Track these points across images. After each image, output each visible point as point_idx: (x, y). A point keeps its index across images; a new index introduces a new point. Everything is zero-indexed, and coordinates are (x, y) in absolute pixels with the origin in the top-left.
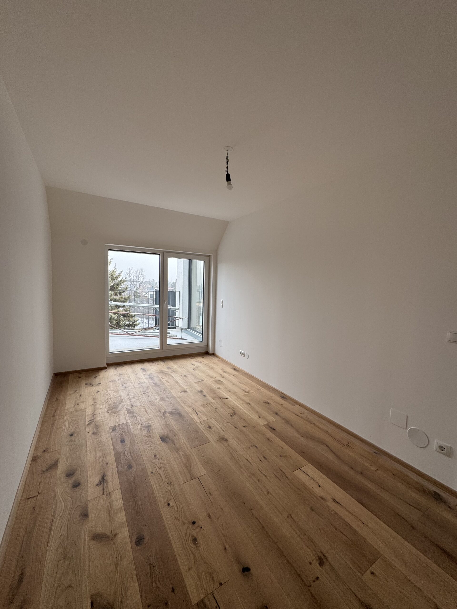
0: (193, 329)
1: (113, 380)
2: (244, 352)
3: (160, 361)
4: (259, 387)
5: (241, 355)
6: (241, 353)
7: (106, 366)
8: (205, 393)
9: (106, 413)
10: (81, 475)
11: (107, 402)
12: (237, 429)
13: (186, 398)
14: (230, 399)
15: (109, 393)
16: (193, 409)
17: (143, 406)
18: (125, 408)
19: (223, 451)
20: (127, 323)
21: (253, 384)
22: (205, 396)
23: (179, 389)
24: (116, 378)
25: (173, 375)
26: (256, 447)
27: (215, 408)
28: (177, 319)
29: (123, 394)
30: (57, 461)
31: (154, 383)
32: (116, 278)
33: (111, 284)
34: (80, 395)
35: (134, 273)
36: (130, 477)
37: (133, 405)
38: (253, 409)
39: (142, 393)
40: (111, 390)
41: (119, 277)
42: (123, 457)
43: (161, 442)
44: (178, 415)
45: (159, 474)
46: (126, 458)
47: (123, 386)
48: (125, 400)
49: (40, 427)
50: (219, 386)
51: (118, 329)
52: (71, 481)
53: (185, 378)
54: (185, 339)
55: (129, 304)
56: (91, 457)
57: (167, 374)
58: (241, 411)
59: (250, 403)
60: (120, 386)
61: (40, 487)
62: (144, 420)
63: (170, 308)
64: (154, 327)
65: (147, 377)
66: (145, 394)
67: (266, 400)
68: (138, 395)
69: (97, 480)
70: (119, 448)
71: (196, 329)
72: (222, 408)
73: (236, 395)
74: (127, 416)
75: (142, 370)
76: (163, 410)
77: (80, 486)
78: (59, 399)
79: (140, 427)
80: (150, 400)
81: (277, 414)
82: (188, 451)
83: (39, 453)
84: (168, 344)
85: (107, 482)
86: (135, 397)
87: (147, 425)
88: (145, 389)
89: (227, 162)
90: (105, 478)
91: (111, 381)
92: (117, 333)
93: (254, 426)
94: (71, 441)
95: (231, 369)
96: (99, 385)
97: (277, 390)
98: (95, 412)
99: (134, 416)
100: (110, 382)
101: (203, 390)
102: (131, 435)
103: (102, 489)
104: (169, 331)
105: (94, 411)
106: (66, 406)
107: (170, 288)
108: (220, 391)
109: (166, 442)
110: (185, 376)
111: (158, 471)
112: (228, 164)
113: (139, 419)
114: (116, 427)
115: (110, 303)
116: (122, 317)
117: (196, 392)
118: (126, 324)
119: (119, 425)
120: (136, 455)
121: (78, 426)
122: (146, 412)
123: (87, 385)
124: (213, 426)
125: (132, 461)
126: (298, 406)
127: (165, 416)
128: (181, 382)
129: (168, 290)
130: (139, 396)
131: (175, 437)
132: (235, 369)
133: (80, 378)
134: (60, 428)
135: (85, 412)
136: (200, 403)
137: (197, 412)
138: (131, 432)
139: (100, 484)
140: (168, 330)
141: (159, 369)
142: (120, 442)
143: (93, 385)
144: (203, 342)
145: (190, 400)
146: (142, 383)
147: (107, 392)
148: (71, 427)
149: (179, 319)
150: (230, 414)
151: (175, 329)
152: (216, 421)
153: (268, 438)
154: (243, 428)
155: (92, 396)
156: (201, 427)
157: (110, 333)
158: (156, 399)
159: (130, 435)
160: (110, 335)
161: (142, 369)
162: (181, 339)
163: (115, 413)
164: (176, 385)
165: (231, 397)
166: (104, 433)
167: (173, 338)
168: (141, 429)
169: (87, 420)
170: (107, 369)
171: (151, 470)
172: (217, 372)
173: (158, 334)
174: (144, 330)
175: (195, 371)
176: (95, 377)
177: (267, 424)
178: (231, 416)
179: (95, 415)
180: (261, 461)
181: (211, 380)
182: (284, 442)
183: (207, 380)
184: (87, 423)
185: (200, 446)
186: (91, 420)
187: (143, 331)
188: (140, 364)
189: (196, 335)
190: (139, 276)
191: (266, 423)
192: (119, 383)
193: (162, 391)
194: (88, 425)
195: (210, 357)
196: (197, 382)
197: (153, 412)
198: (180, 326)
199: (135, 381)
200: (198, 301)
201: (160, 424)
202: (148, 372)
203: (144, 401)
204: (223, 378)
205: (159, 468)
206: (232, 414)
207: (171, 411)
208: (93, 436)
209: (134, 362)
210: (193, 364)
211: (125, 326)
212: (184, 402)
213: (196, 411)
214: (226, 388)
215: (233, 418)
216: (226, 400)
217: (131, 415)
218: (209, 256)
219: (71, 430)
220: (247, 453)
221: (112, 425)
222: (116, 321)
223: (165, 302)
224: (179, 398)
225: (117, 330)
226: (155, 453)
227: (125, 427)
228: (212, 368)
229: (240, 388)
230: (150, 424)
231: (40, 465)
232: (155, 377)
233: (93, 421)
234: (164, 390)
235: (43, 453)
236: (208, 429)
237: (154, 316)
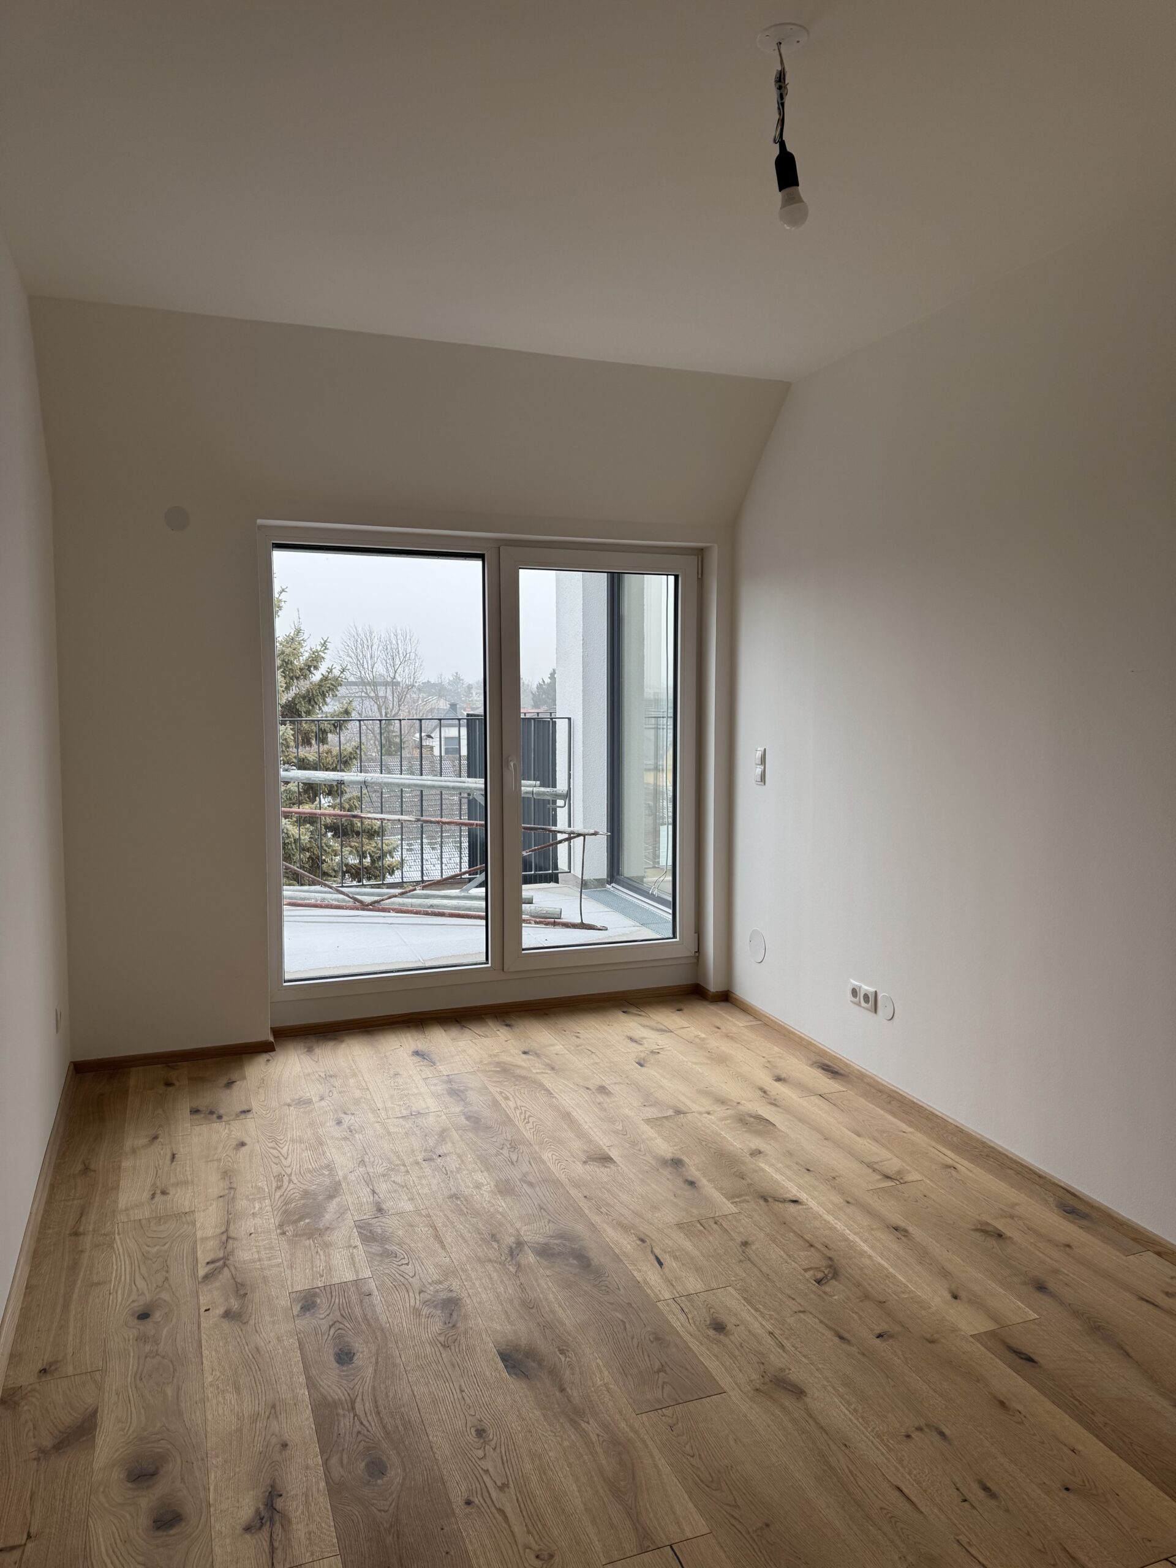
0: (635, 886)
1: (297, 1097)
2: (874, 990)
3: (490, 1023)
4: (950, 1156)
5: (859, 1004)
6: (854, 992)
7: (272, 1039)
8: (693, 1169)
9: (274, 1236)
10: (182, 1479)
11: (279, 1188)
12: (848, 1342)
13: (608, 1191)
14: (812, 1204)
15: (284, 1151)
16: (643, 1241)
17: (424, 1212)
18: (349, 1220)
19: (784, 1440)
20: (353, 860)
21: (919, 1138)
22: (692, 1183)
23: (576, 1145)
24: (311, 1090)
25: (548, 1085)
26: (942, 1434)
27: (739, 1240)
28: (560, 837)
29: (342, 1160)
30: (96, 1411)
31: (468, 1118)
32: (301, 669)
33: (284, 698)
34: (173, 1156)
35: (375, 647)
36: (380, 1511)
37: (384, 1207)
38: (923, 1256)
39: (420, 1158)
40: (293, 1141)
41: (316, 668)
42: (346, 1423)
43: (505, 1374)
44: (575, 1262)
45: (501, 1511)
46: (358, 1427)
47: (339, 1123)
48: (348, 1184)
49: (26, 1274)
50: (757, 1143)
51: (319, 883)
52: (147, 1501)
53: (600, 1098)
54: (599, 925)
55: (361, 777)
56: (221, 1412)
57: (524, 1078)
58: (867, 1262)
59: (906, 1231)
60: (328, 1124)
61: (32, 1512)
62: (431, 1272)
63: (531, 789)
64: (465, 873)
65: (441, 1088)
66: (432, 1164)
67: (985, 1218)
68: (404, 1165)
69: (246, 1507)
70: (332, 1384)
71: (642, 881)
72: (774, 1241)
73: (840, 1190)
74: (360, 1253)
75: (417, 1059)
76: (510, 1235)
77: (183, 1524)
78: (92, 1167)
79: (412, 1303)
80: (454, 1190)
81: (1041, 1287)
82: (623, 1425)
83: (26, 1377)
84: (524, 946)
85: (286, 1521)
86: (392, 1173)
87: (443, 1295)
88: (431, 1143)
89: (782, 97)
90: (279, 1504)
91: (293, 1100)
92: (313, 901)
93: (928, 1336)
94: (143, 1338)
95: (812, 1065)
96: (243, 1116)
97: (1040, 1176)
98: (232, 1227)
99: (387, 1254)
100: (289, 1105)
101: (685, 1159)
102: (378, 1334)
103: (266, 1545)
104: (528, 890)
105: (228, 1222)
106: (120, 1194)
107: (527, 708)
108: (763, 1165)
109: (526, 1376)
110: (602, 1089)
111: (494, 1498)
112: (783, 104)
113: (409, 1270)
114: (315, 1295)
115: (283, 773)
116: (330, 835)
117: (653, 1162)
118: (347, 865)
119: (329, 1289)
120: (399, 1422)
121: (167, 1279)
122: (438, 1238)
123: (196, 1116)
124: (733, 1320)
125: (384, 1445)
126: (1149, 1257)
127: (519, 1266)
128: (587, 1120)
129: (522, 716)
130: (408, 1172)
131: (562, 1358)
132: (832, 1069)
133: (169, 1084)
134: (98, 1284)
135: (194, 1224)
136: (669, 1216)
137: (657, 1251)
138: (377, 1320)
139: (258, 1525)
140: (524, 887)
141: (490, 1056)
142: (332, 1358)
143: (220, 1117)
144: (678, 940)
145: (624, 1197)
146: (419, 1113)
147: (274, 1148)
148: (141, 1284)
149: (569, 839)
150: (811, 1272)
151: (552, 885)
152: (745, 1299)
153: (1002, 1398)
154: (878, 1341)
155: (219, 1160)
156: (677, 1321)
157: (285, 901)
158: (478, 1186)
159: (374, 1332)
160: (285, 907)
161: (416, 1053)
162: (583, 926)
163: (310, 1236)
164: (566, 1127)
165: (814, 1198)
166: (267, 1318)
167: (547, 924)
168: (417, 1312)
169: (203, 1257)
170: (274, 1050)
171: (463, 1489)
172: (742, 1078)
173: (483, 903)
174: (424, 888)
175: (643, 1069)
176: (230, 1084)
177: (992, 1334)
178: (819, 1282)
179: (230, 1241)
180: (966, 1504)
181: (721, 1111)
182: (1080, 1422)
183: (700, 1113)
184: (202, 1272)
185: (678, 1408)
186: (218, 1260)
187: (418, 892)
188: (408, 1035)
189: (647, 910)
190: (398, 662)
191: (991, 1326)
192: (326, 1113)
193: (505, 1152)
194: (206, 1277)
195: (713, 1008)
196: (657, 1119)
197: (466, 1241)
198: (577, 871)
199: (389, 1104)
200: (651, 762)
201: (498, 1297)
202: (444, 1069)
203: (426, 1190)
204: (775, 1105)
205: (499, 1484)
206: (820, 1275)
207: (542, 1240)
208: (225, 1325)
209: (385, 1025)
210: (636, 1037)
211: (344, 873)
212: (598, 1208)
213: (652, 1251)
214: (790, 1154)
215: (825, 1293)
216: (792, 1208)
217: (376, 1248)
218: (700, 554)
219: (143, 1293)
220: (900, 1461)
221: (299, 1288)
222: (308, 854)
223: (508, 765)
224: (577, 1186)
225: (313, 888)
226: (481, 1421)
227: (354, 1298)
228: (721, 1060)
229: (858, 1159)
230: (454, 1295)
231: (30, 1425)
232: (471, 1089)
233: (225, 1265)
234: (513, 1148)
235: (39, 1377)
236: (711, 1333)
237: (466, 824)
